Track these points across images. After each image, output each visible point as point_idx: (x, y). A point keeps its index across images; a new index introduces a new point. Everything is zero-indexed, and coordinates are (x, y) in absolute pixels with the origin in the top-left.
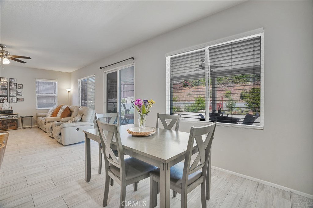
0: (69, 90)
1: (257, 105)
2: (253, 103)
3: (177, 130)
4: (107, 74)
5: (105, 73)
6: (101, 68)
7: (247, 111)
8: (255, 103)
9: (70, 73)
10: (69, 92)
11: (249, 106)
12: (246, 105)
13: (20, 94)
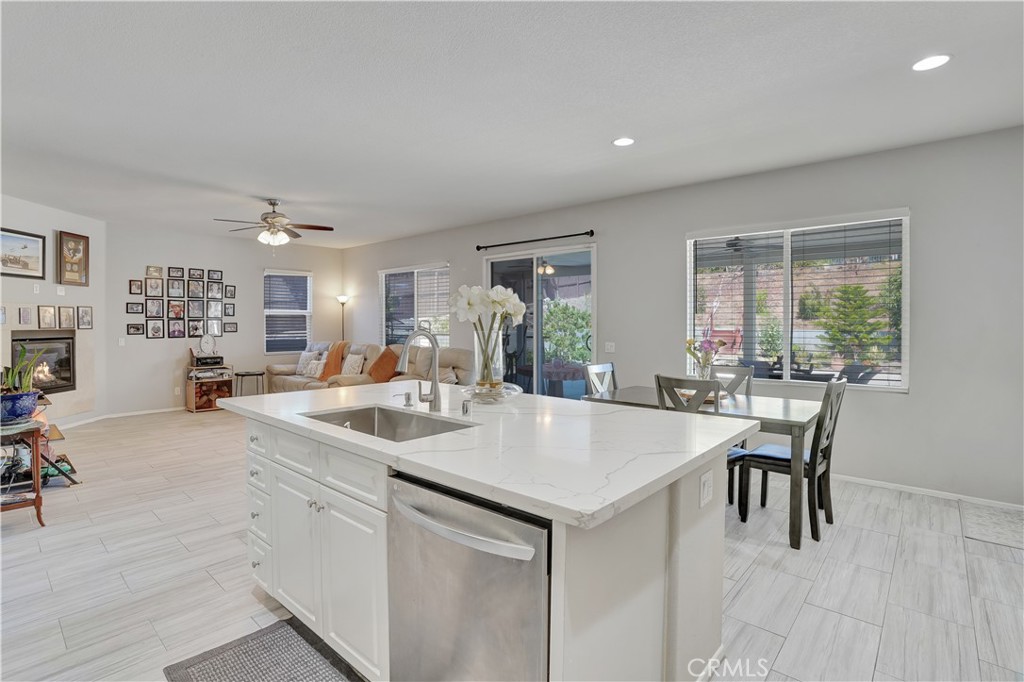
0: (342, 299)
1: (857, 337)
2: (844, 331)
3: (748, 394)
4: (492, 263)
5: (487, 260)
6: (479, 248)
7: (825, 357)
8: (849, 332)
9: (342, 252)
10: (343, 304)
11: (831, 339)
12: (821, 338)
13: (230, 312)
